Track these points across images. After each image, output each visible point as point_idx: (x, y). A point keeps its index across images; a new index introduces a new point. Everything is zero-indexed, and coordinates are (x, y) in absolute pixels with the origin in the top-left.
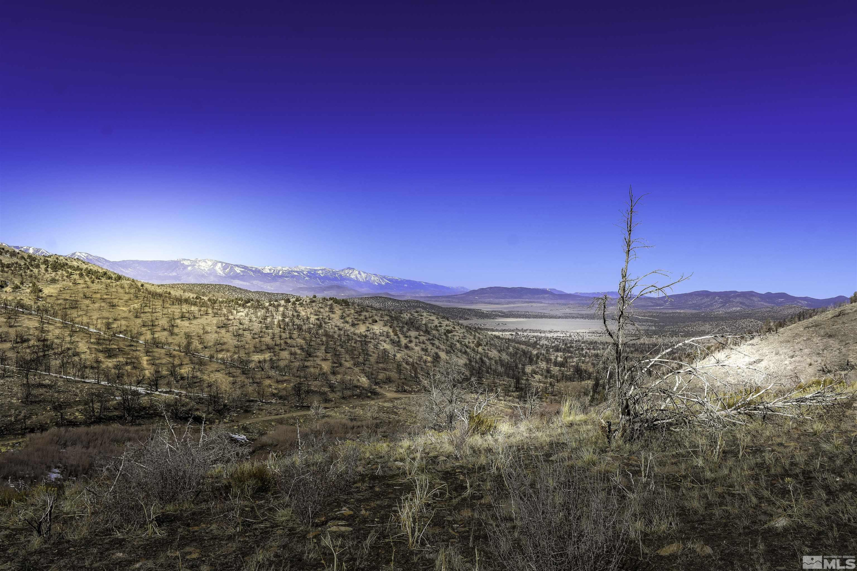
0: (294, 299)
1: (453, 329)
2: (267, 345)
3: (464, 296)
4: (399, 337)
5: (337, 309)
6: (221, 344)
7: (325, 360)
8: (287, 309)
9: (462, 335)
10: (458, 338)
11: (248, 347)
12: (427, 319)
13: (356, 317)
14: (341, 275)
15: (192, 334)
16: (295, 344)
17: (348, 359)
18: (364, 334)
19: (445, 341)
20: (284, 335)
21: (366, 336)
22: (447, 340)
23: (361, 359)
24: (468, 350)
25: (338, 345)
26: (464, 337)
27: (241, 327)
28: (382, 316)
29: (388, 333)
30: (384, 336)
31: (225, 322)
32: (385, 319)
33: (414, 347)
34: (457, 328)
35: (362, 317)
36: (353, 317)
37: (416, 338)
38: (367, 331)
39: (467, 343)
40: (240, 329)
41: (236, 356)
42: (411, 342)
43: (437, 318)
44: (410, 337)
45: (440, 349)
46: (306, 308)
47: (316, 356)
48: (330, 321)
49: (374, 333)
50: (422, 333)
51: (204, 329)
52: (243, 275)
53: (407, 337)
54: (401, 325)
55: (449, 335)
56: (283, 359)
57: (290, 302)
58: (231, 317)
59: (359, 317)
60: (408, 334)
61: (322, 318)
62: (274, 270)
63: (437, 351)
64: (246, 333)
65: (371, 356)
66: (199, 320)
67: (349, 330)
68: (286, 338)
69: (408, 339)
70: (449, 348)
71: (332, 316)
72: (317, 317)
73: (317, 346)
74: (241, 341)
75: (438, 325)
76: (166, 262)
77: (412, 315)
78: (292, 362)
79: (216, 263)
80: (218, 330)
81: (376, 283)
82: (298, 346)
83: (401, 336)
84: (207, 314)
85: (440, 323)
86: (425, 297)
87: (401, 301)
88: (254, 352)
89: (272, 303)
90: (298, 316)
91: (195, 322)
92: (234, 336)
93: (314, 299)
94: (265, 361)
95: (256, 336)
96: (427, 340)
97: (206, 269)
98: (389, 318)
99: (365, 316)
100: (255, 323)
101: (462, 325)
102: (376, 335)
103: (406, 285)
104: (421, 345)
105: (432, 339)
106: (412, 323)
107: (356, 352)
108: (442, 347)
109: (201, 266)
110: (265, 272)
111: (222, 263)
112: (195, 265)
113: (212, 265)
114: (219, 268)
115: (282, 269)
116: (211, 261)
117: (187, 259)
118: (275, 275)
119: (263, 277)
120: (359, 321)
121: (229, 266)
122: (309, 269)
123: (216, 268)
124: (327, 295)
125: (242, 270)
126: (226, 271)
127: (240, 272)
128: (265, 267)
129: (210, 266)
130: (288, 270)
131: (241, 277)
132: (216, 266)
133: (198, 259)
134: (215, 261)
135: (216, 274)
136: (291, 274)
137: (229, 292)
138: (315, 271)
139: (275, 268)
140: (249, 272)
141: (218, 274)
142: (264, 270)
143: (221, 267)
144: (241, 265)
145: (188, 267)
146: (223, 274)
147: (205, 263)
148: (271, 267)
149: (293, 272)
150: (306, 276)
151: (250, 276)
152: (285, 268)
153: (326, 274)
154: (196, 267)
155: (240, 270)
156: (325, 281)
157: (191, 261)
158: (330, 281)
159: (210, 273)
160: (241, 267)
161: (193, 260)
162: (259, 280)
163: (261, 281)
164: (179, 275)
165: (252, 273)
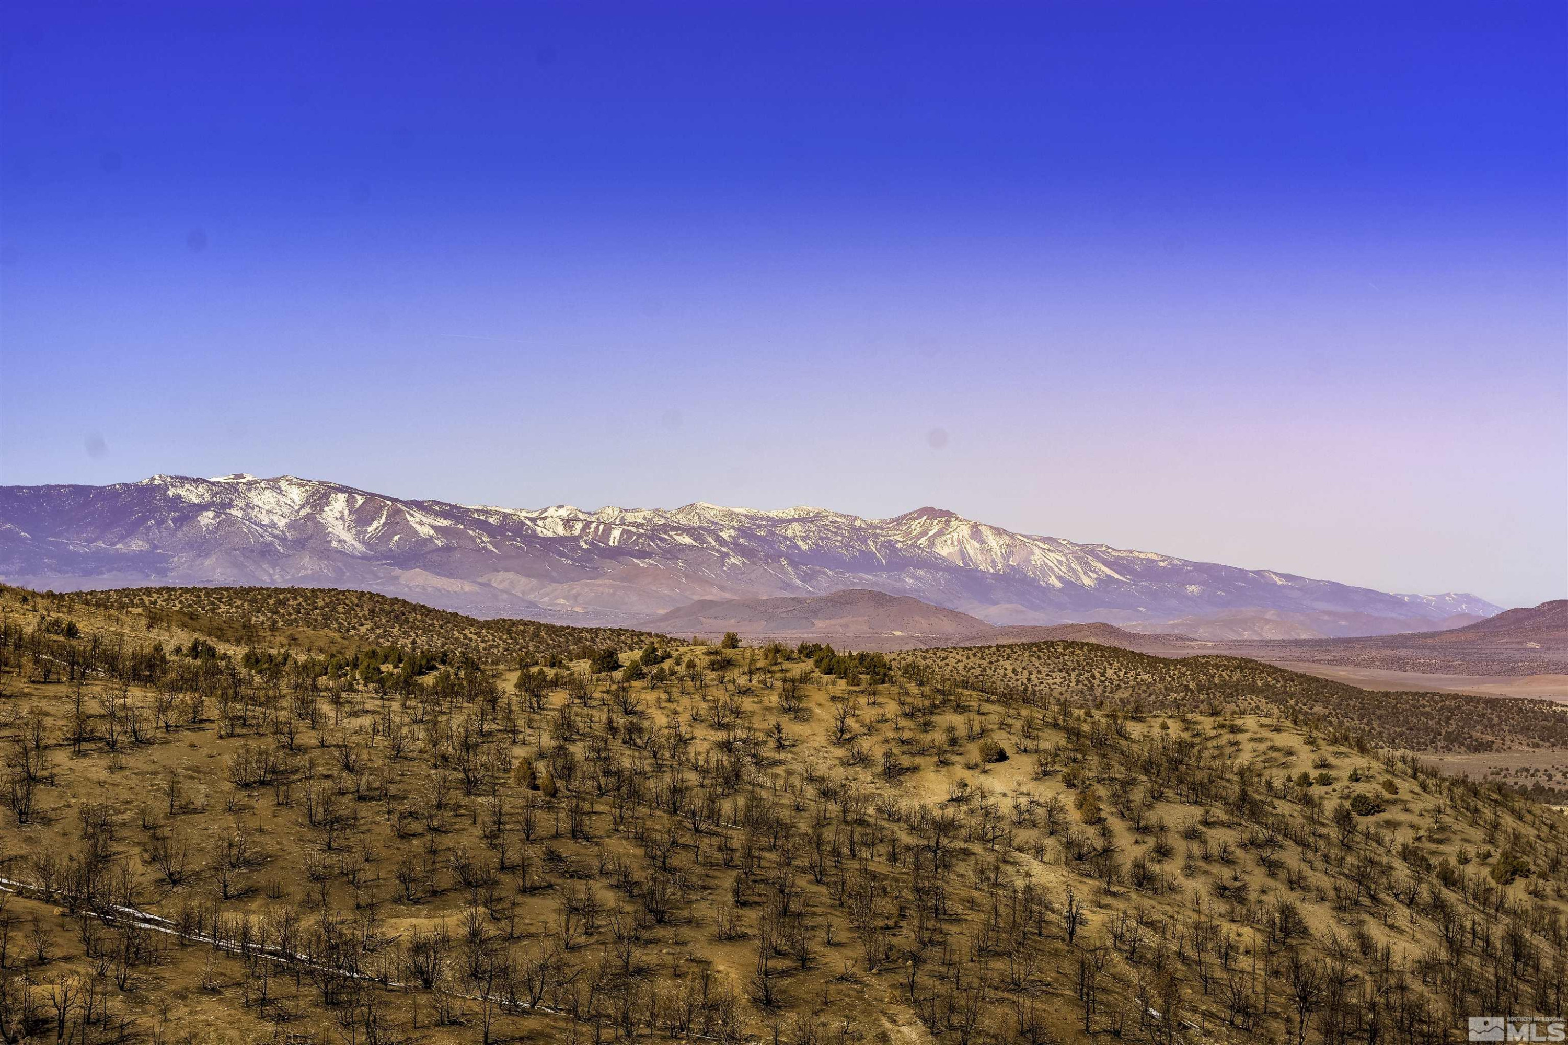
0: (637, 654)
1: (1387, 795)
2: (463, 869)
3: (1471, 636)
4: (1106, 833)
5: (821, 697)
6: (247, 863)
7: (730, 938)
8: (585, 700)
9: (1427, 822)
10: (1403, 837)
11: (370, 876)
12: (1262, 747)
13: (907, 735)
14: (890, 544)
15: (119, 818)
16: (596, 864)
17: (843, 936)
18: (937, 813)
19: (1334, 853)
20: (544, 821)
21: (947, 827)
22: (1347, 847)
23: (906, 938)
24: (1450, 896)
25: (802, 870)
26: (1441, 834)
27: (348, 782)
28: (1029, 730)
29: (1053, 810)
30: (1034, 825)
31: (279, 758)
32: (1044, 745)
33: (1181, 880)
34: (1405, 786)
35: (937, 737)
36: (890, 735)
37: (1191, 835)
38: (958, 800)
39: (1453, 861)
40: (342, 793)
41: (308, 922)
42: (1163, 853)
43: (1311, 741)
44: (1162, 828)
45: (1305, 889)
46: (676, 694)
47: (689, 922)
48: (783, 756)
49: (986, 812)
50: (1218, 812)
51: (173, 793)
52: (447, 549)
53: (1145, 830)
54: (1118, 772)
55: (1364, 823)
56: (530, 936)
57: (616, 666)
58: (306, 737)
59: (920, 736)
60: (1152, 817)
61: (747, 741)
62: (587, 524)
63: (1291, 897)
64: (365, 810)
65: (957, 920)
66: (157, 754)
67: (867, 798)
68: (557, 836)
69: (1151, 841)
70: (1349, 887)
71: (793, 729)
72: (722, 736)
73: (699, 870)
74: (340, 850)
75: (1314, 774)
76: (100, 492)
77: (1188, 725)
78: (572, 948)
79: (326, 496)
80: (241, 797)
81: (1053, 581)
82: (603, 872)
83: (1117, 825)
84: (197, 722)
85: (1324, 765)
86: (1283, 644)
87: (1166, 662)
88: (398, 900)
89: (534, 670)
90: (634, 730)
91: (136, 760)
92: (314, 824)
93: (729, 653)
94: (445, 941)
95: (415, 826)
96: (1242, 846)
97: (282, 523)
98: (1063, 742)
99: (951, 729)
100: (415, 766)
101: (1433, 774)
102: (999, 819)
103: (1193, 589)
104: (1215, 869)
105: (1270, 842)
106: (1175, 764)
107: (885, 905)
108: (1318, 879)
109: (257, 509)
110: (544, 530)
111: (350, 492)
112: (230, 503)
113: (307, 502)
114: (338, 515)
115: (623, 519)
116: (300, 485)
117: (195, 477)
118: (591, 544)
119: (537, 554)
120: (922, 753)
121: (382, 508)
122: (745, 516)
123: (324, 515)
124: (803, 633)
125: (442, 522)
126: (370, 529)
127: (432, 532)
128: (546, 510)
129: (297, 508)
130: (650, 520)
131: (435, 557)
132: (326, 509)
133: (244, 478)
134: (321, 483)
135: (326, 545)
136: (661, 539)
137: (376, 623)
138: (772, 525)
139: (589, 514)
140: (471, 533)
141: (334, 544)
142: (540, 523)
143: (346, 512)
144: (437, 503)
145: (199, 515)
146: (356, 543)
147: (275, 494)
148: (570, 507)
149: (673, 533)
150: (730, 548)
151: (478, 550)
152: (636, 514)
153: (822, 538)
154: (234, 512)
155: (431, 526)
156: (820, 571)
157: (213, 484)
158: (843, 574)
159: (295, 541)
160: (437, 508)
161: (221, 479)
162: (517, 572)
163: (528, 576)
164: (156, 547)
165: (485, 539)
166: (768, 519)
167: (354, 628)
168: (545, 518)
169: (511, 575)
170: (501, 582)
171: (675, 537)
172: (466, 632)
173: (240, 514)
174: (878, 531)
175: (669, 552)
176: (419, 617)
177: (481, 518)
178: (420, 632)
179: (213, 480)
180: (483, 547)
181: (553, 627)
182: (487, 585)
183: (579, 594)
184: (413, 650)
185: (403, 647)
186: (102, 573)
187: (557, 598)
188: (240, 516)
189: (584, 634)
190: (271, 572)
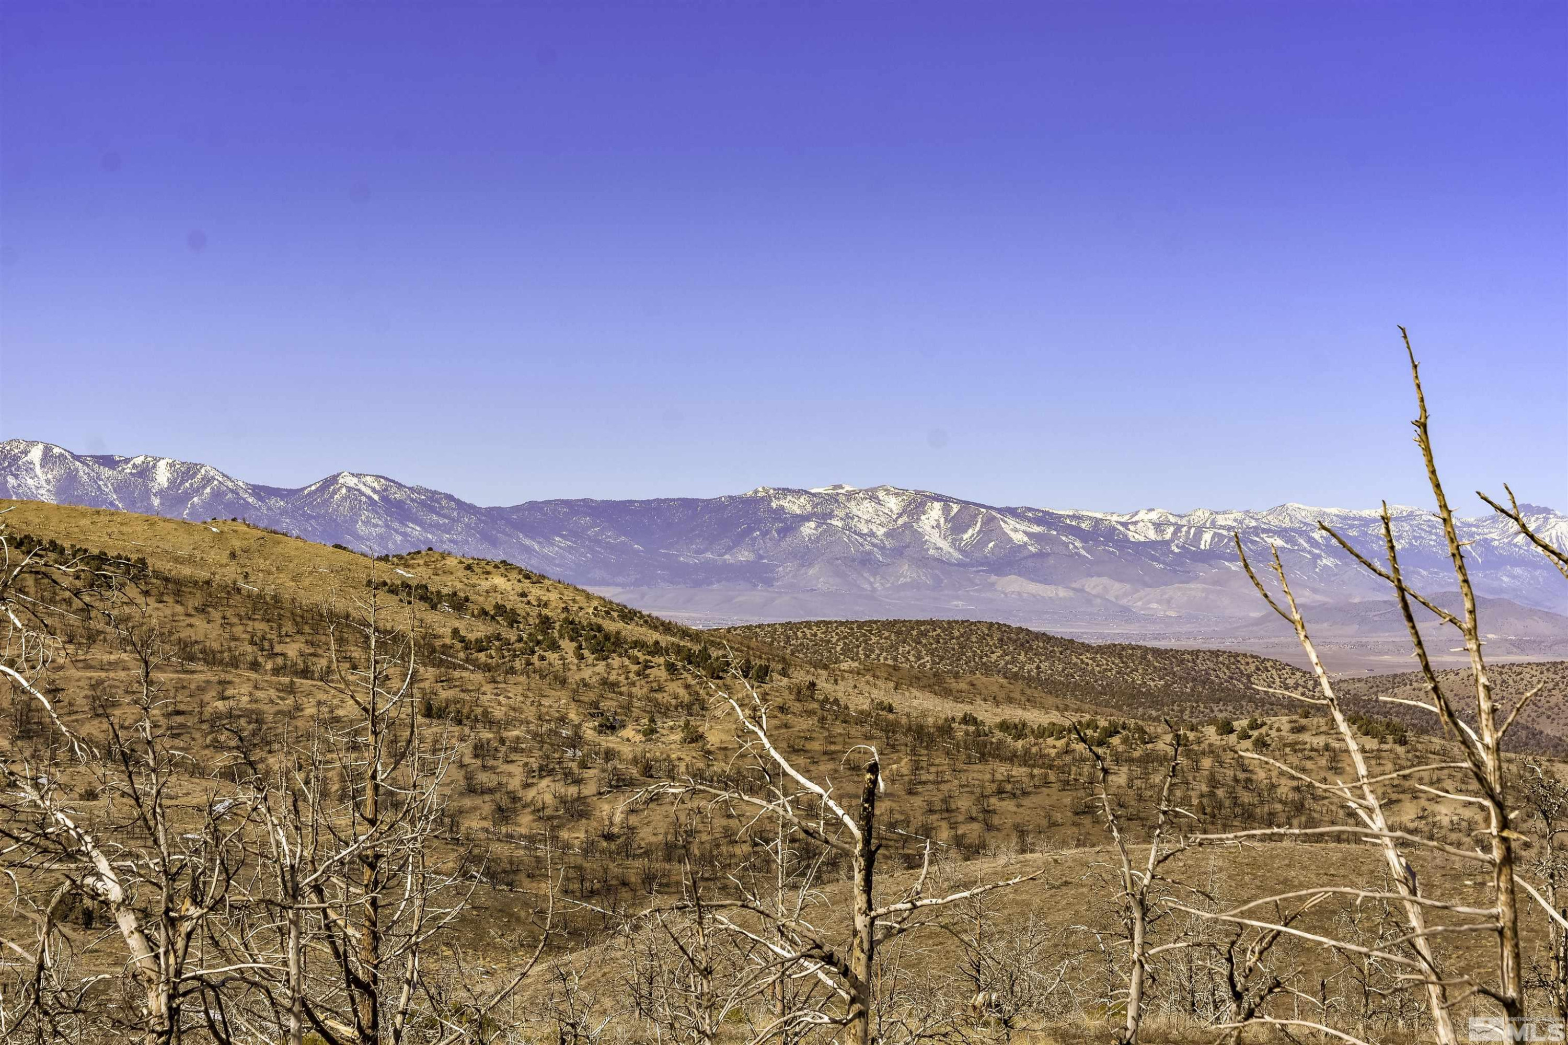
38: (1421, 818)
52: (1041, 555)
62: (1178, 528)
66: (1034, 799)
72: (1295, 783)
76: (708, 505)
79: (922, 504)
97: (881, 531)
102: (1441, 828)
109: (856, 519)
110: (1135, 535)
111: (945, 500)
112: (830, 513)
113: (904, 511)
114: (935, 524)
115: (1213, 522)
116: (897, 495)
117: (796, 488)
118: (1183, 547)
119: (1129, 558)
120: (1403, 792)
121: (976, 516)
122: (1337, 516)
123: (921, 524)
124: (1395, 636)
125: (1036, 529)
126: (966, 536)
127: (1026, 539)
128: (1136, 513)
129: (894, 517)
130: (1241, 522)
131: (1030, 563)
132: (923, 517)
133: (843, 488)
134: (917, 492)
135: (923, 553)
136: (1253, 542)
137: (1004, 651)
138: (1364, 525)
139: (1180, 516)
140: (1064, 538)
141: (931, 552)
142: (1131, 527)
143: (942, 521)
144: (1030, 509)
145: (800, 527)
146: (951, 550)
147: (873, 504)
148: (1160, 510)
149: (1264, 536)
150: (1322, 550)
151: (1071, 556)
152: (1227, 516)
153: (1415, 538)
154: (835, 522)
155: (1025, 532)
156: (1414, 572)
157: (814, 495)
158: (1436, 573)
159: (893, 550)
160: (1030, 515)
161: (821, 490)
162: (1110, 577)
163: (1121, 581)
164: (761, 557)
165: (1078, 544)
166: (1361, 519)
167: (986, 655)
168: (1136, 523)
169: (1105, 580)
170: (1094, 587)
171: (1266, 539)
172: (1083, 657)
173: (840, 524)
174: (1474, 529)
175: (1260, 554)
176: (1041, 644)
177: (1073, 523)
178: (1043, 658)
179: (813, 491)
180: (1076, 553)
181: (1158, 650)
182: (1082, 590)
183: (1171, 598)
184: (1038, 674)
185: (1029, 672)
186: (712, 583)
187: (1149, 602)
188: (840, 525)
189: (1186, 656)
190: (872, 580)
